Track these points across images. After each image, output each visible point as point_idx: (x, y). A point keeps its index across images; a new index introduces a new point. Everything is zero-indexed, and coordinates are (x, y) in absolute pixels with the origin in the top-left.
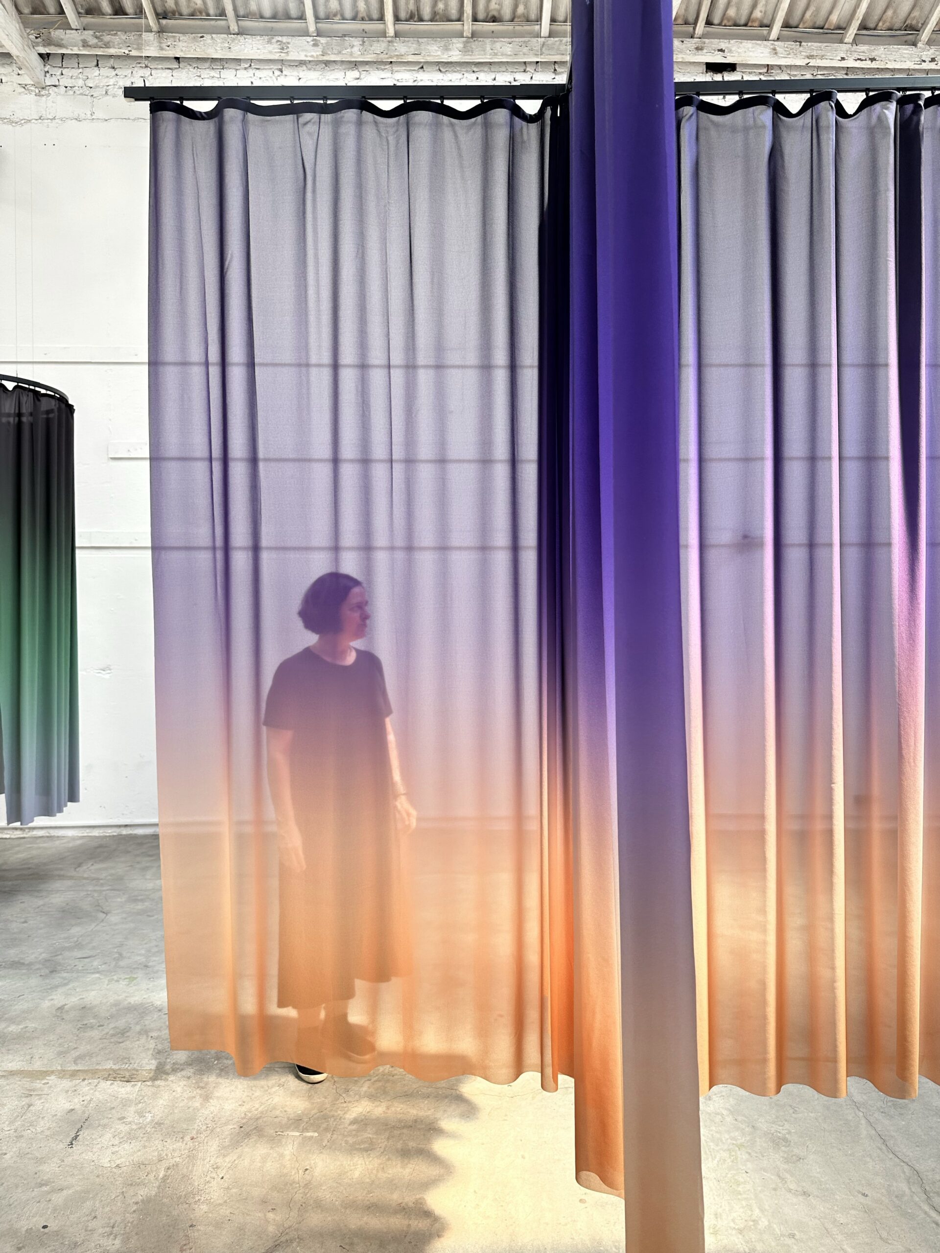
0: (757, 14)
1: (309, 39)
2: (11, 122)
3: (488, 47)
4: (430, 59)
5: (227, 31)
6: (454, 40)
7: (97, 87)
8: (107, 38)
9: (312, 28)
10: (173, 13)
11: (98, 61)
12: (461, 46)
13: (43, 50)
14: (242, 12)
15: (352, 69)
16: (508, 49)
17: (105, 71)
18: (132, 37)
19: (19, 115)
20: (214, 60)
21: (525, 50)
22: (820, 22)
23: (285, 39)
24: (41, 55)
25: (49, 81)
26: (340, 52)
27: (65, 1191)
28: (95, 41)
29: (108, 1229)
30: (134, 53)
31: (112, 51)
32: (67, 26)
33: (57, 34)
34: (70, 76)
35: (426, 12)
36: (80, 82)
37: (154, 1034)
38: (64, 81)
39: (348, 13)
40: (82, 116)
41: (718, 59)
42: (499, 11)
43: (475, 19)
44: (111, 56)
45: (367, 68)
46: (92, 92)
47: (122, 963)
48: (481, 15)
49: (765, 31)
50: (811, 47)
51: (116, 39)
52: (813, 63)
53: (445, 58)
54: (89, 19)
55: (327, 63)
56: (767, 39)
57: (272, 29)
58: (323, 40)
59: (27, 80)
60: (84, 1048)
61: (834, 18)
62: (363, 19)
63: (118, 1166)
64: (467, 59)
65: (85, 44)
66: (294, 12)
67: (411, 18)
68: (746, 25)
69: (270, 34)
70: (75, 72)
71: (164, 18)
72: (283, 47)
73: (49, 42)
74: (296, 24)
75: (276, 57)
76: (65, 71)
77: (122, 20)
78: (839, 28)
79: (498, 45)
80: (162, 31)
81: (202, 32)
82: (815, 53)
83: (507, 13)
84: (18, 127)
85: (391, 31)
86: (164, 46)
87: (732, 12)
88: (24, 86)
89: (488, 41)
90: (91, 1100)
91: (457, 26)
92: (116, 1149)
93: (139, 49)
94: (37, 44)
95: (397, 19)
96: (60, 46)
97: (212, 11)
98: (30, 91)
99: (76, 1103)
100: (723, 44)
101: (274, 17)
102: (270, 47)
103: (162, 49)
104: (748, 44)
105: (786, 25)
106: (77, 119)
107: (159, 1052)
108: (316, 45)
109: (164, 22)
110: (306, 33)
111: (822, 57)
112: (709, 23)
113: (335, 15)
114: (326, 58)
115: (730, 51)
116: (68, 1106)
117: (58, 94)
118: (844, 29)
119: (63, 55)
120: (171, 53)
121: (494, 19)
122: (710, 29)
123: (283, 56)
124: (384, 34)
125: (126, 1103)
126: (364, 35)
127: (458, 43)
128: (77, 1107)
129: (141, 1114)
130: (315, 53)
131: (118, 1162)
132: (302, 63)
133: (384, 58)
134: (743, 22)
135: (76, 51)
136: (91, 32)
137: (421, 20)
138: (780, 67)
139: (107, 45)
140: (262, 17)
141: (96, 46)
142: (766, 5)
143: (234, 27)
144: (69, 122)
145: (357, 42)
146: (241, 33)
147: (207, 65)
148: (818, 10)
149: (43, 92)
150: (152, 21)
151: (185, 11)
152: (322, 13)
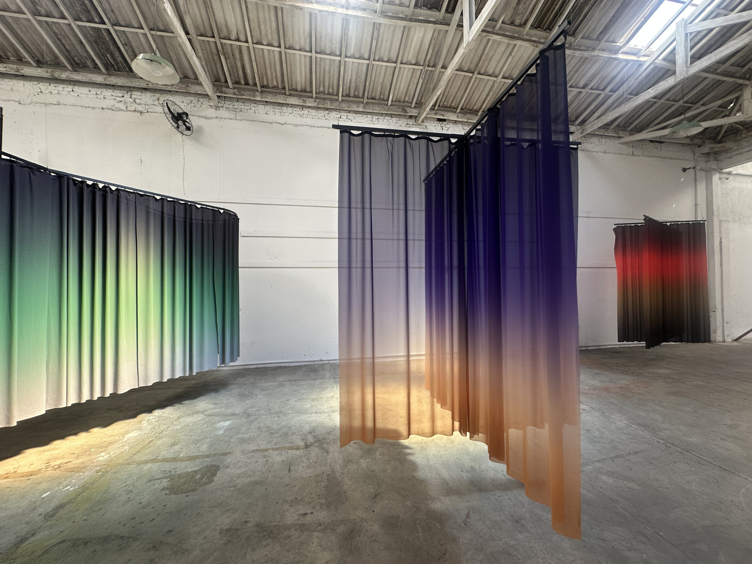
0: (453, 105)
1: (313, 99)
2: (206, 118)
3: (371, 107)
4: (352, 109)
5: (285, 94)
6: (361, 104)
7: (237, 109)
8: (242, 92)
9: (314, 96)
10: (266, 86)
11: (238, 100)
12: (363, 106)
13: (219, 94)
14: (290, 89)
15: (326, 110)
16: (378, 108)
17: (240, 103)
18: (252, 93)
19: (208, 116)
20: (279, 103)
21: (383, 109)
22: (471, 108)
23: (305, 99)
24: (218, 96)
25: (220, 105)
26: (323, 105)
27: (296, 487)
28: (238, 93)
29: (318, 497)
30: (252, 98)
31: (244, 97)
32: (228, 87)
33: (224, 89)
34: (228, 104)
35: (352, 95)
36: (231, 106)
37: (298, 434)
38: (225, 106)
39: (326, 92)
40: (232, 118)
41: (441, 117)
42: (375, 97)
43: (367, 98)
44: (243, 99)
45: (331, 110)
46: (236, 110)
47: (272, 411)
48: (369, 97)
49: (455, 110)
50: (468, 116)
51: (246, 93)
52: (469, 121)
53: (357, 110)
54: (236, 86)
55: (318, 108)
56: (455, 112)
57: (300, 95)
58: (318, 100)
59: (212, 104)
60: (275, 440)
61: (475, 108)
62: (330, 95)
63: (309, 477)
64: (365, 110)
65: (234, 94)
66: (308, 90)
67: (346, 96)
68: (449, 108)
69: (299, 96)
70: (230, 103)
71: (263, 88)
72: (304, 101)
73: (222, 92)
74: (310, 94)
75: (302, 104)
76: (226, 102)
77: (248, 87)
78: (476, 111)
79: (374, 107)
80: (262, 92)
81: (276, 94)
82: (469, 118)
83: (377, 97)
84: (208, 120)
85: (340, 100)
86: (263, 97)
87: (445, 103)
88: (211, 106)
89: (371, 105)
90: (288, 457)
91: (361, 100)
92: (306, 471)
93: (254, 97)
94: (217, 92)
95: (342, 96)
96: (225, 93)
97: (280, 87)
98: (213, 108)
99: (283, 458)
100: (443, 113)
101: (301, 91)
102: (300, 101)
103: (262, 98)
104: (450, 114)
105: (461, 109)
106: (230, 119)
107: (303, 439)
108: (315, 101)
109: (263, 89)
110: (312, 97)
111: (472, 119)
112: (439, 106)
113: (321, 92)
114: (319, 106)
115: (445, 115)
116: (281, 459)
117: (223, 110)
118: (478, 111)
119: (225, 97)
120: (265, 100)
121: (373, 99)
122: (439, 108)
123: (304, 104)
124: (337, 100)
125: (301, 457)
126: (331, 99)
127: (362, 105)
128: (285, 459)
129: (308, 459)
130: (315, 104)
131: (309, 475)
132: (309, 107)
133: (338, 108)
134: (449, 107)
135: (231, 96)
136: (237, 90)
137: (350, 97)
138: (459, 121)
139: (243, 95)
140: (297, 91)
141: (238, 95)
142: (456, 102)
143: (287, 93)
144: (227, 120)
145: (329, 102)
146: (290, 95)
147: (277, 105)
148: (470, 105)
149: (218, 109)
150: (259, 88)
151: (271, 86)
152: (317, 92)
